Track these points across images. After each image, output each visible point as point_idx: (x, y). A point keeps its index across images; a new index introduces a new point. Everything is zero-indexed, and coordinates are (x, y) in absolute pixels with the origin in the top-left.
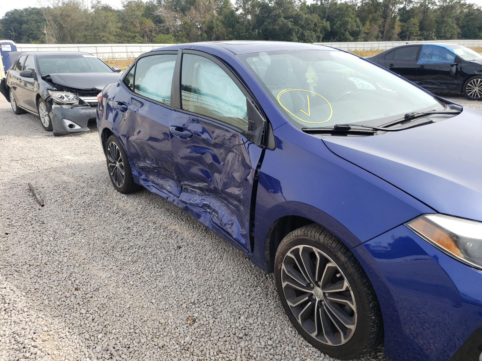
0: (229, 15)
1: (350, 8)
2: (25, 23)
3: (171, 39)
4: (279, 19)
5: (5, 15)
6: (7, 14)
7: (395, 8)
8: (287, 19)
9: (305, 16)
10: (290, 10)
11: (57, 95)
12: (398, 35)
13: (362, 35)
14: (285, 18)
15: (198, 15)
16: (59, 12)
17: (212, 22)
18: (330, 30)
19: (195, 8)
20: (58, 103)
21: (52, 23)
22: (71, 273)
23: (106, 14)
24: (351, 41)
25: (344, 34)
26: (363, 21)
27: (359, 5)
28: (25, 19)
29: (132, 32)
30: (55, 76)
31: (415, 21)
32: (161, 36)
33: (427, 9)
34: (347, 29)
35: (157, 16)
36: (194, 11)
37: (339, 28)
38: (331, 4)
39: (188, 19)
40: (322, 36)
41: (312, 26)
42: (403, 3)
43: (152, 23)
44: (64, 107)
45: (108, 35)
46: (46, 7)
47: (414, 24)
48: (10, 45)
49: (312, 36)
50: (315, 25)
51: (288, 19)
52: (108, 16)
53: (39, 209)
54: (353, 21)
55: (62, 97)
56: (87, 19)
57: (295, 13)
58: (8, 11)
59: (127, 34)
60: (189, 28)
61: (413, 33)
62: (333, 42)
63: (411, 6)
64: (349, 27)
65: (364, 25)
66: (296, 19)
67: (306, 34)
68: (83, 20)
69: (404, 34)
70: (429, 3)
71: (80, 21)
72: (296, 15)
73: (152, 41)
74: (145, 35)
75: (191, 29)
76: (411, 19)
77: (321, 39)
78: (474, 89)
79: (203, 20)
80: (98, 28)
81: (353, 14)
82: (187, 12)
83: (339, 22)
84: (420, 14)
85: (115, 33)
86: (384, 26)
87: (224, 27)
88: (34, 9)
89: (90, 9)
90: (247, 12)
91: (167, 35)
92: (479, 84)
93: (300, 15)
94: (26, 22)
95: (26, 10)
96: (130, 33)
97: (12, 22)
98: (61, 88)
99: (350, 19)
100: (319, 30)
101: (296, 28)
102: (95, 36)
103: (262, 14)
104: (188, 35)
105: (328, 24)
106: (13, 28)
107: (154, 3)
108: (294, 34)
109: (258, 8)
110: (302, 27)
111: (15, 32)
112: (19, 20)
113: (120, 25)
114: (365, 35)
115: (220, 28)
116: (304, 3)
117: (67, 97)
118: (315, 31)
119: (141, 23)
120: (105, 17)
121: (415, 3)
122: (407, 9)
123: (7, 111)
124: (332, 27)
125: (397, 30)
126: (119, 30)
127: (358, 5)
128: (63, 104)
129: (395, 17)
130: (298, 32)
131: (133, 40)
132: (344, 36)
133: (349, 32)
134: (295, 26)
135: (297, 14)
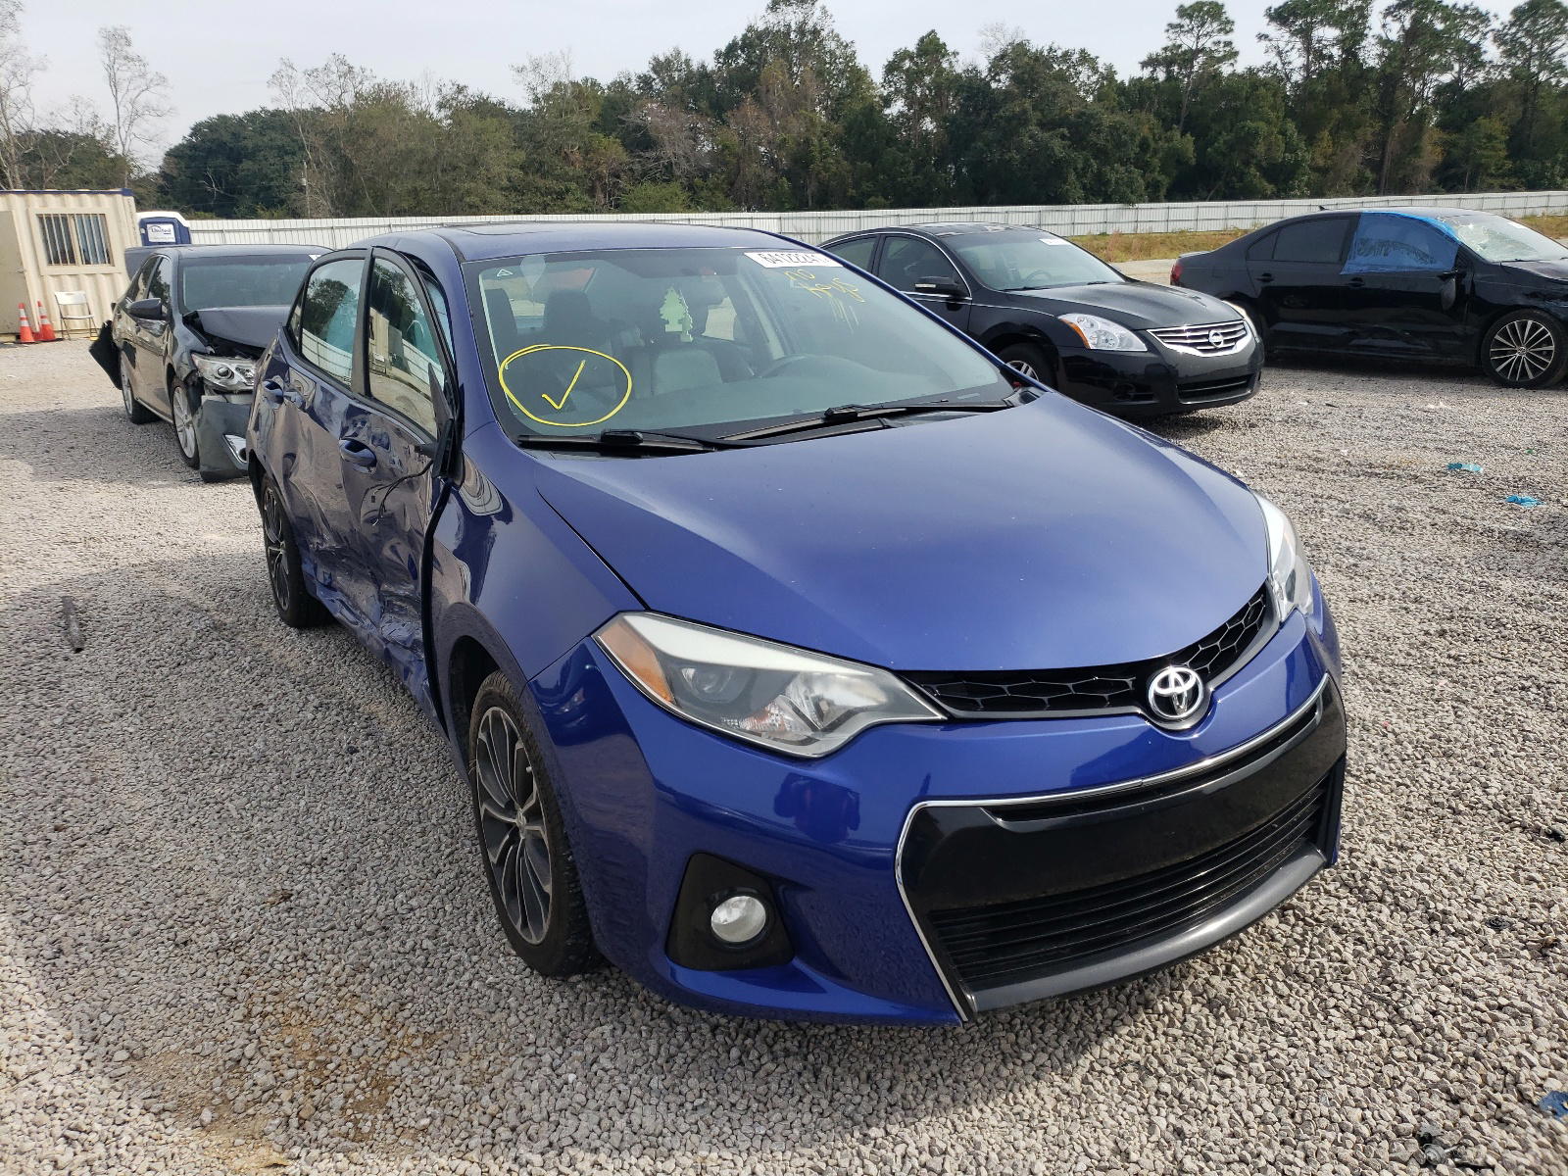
0: (860, 117)
1: (1262, 90)
2: (246, 157)
3: (675, 200)
4: (1022, 130)
5: (190, 131)
6: (197, 130)
7: (1425, 84)
8: (1049, 130)
9: (1108, 119)
10: (1061, 101)
11: (215, 368)
12: (1434, 173)
13: (1304, 175)
14: (1042, 125)
15: (765, 123)
16: (342, 124)
17: (807, 141)
18: (1193, 162)
19: (757, 99)
20: (219, 391)
21: (323, 154)
22: (64, 796)
23: (479, 125)
24: (1265, 197)
25: (1243, 173)
26: (1309, 129)
27: (1297, 77)
28: (250, 144)
29: (557, 178)
30: (212, 313)
31: (1494, 126)
32: (648, 189)
33: (1536, 87)
34: (1253, 157)
35: (638, 128)
36: (750, 109)
37: (1224, 155)
38: (1200, 76)
39: (732, 135)
40: (1165, 181)
41: (1133, 150)
42: (1452, 69)
43: (621, 149)
44: (235, 399)
45: (484, 187)
46: (306, 107)
47: (1490, 138)
48: (171, 227)
49: (1130, 183)
50: (1144, 146)
51: (1054, 129)
52: (484, 131)
53: (66, 659)
54: (1275, 130)
55: (228, 374)
56: (423, 140)
57: (1076, 109)
58: (198, 121)
59: (541, 183)
60: (735, 161)
61: (1488, 167)
62: (1204, 200)
63: (1480, 76)
64: (1260, 149)
65: (1311, 141)
66: (1079, 128)
67: (1113, 177)
68: (411, 145)
69: (1453, 171)
70: (1542, 68)
71: (401, 146)
72: (1079, 117)
73: (617, 206)
74: (599, 189)
75: (742, 165)
76: (1481, 120)
77: (1163, 192)
78: (1515, 352)
79: (780, 135)
80: (455, 168)
81: (1273, 108)
82: (729, 114)
83: (1225, 137)
84: (1511, 105)
85: (505, 183)
86: (1383, 145)
87: (846, 159)
88: (276, 114)
89: (433, 110)
90: (919, 107)
91: (664, 184)
92: (1529, 335)
93: (1092, 116)
94: (251, 155)
95: (253, 117)
96: (550, 183)
97: (210, 152)
98: (226, 348)
99: (1262, 124)
100: (1156, 162)
101: (1079, 158)
102: (444, 190)
103: (967, 113)
104: (732, 184)
105: (1186, 144)
106: (215, 173)
107: (630, 86)
108: (1072, 177)
109: (955, 96)
110: (1101, 154)
111: (219, 184)
112: (231, 148)
113: (520, 156)
114: (1314, 176)
115: (834, 162)
116: (1110, 75)
117: (243, 372)
118: (1145, 167)
119: (587, 151)
120: (475, 134)
121: (1493, 66)
122: (1467, 87)
123: (113, 415)
124: (1200, 150)
125: (1430, 155)
126: (517, 173)
127: (1293, 79)
128: (231, 392)
129: (1423, 114)
130: (1083, 169)
131: (559, 202)
132: (1241, 180)
133: (1259, 167)
134: (1075, 149)
135: (1084, 114)
